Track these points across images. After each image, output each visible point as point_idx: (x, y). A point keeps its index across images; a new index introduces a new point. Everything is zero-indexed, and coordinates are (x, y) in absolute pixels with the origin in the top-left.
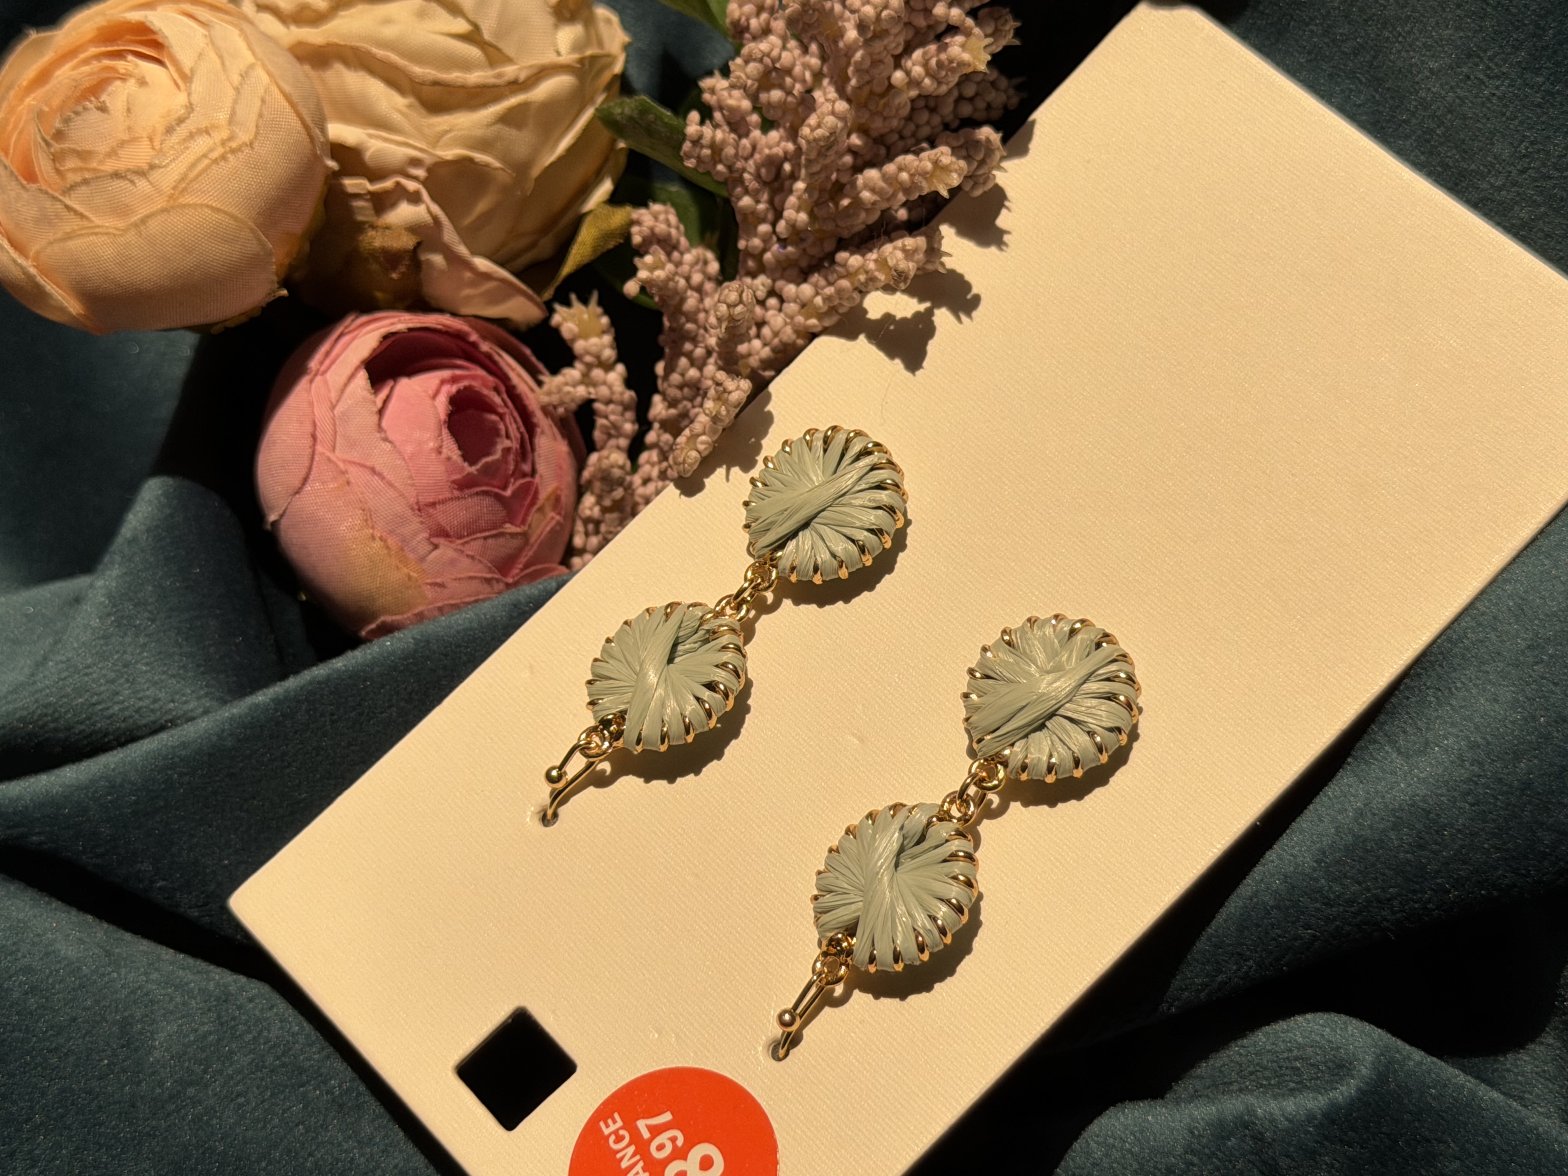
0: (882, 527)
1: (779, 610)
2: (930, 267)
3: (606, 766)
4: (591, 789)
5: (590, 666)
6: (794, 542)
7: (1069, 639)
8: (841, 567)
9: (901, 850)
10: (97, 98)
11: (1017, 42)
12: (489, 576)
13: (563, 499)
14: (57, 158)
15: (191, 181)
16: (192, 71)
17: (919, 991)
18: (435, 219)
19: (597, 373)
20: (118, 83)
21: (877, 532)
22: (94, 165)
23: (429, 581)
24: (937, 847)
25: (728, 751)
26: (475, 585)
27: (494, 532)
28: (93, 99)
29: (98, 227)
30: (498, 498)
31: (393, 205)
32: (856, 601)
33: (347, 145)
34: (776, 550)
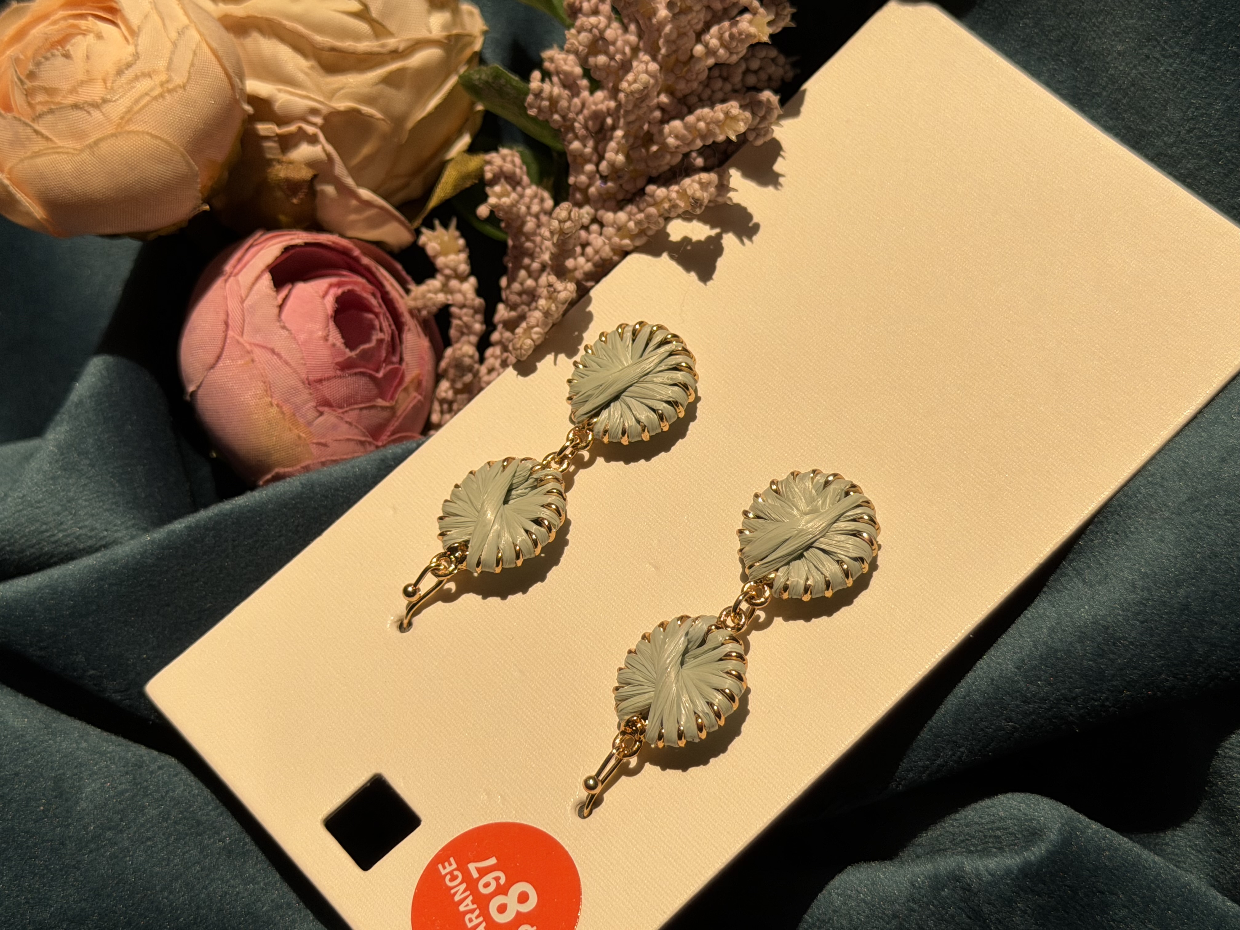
0: (678, 400)
1: (594, 466)
2: (720, 200)
3: (452, 586)
4: (440, 603)
5: (441, 506)
6: (607, 410)
7: (824, 489)
8: (644, 430)
9: (686, 652)
10: (63, 47)
11: (793, 25)
12: (363, 439)
13: (424, 383)
14: (29, 94)
15: (135, 113)
16: (139, 27)
17: (698, 765)
18: (329, 155)
19: (454, 283)
20: (80, 37)
21: (674, 404)
22: (58, 99)
23: (315, 441)
24: (715, 649)
25: (549, 575)
26: (352, 446)
27: (368, 405)
28: (59, 48)
29: (60, 147)
30: (372, 378)
31: (296, 145)
32: (654, 459)
33: (261, 97)
34: (592, 417)
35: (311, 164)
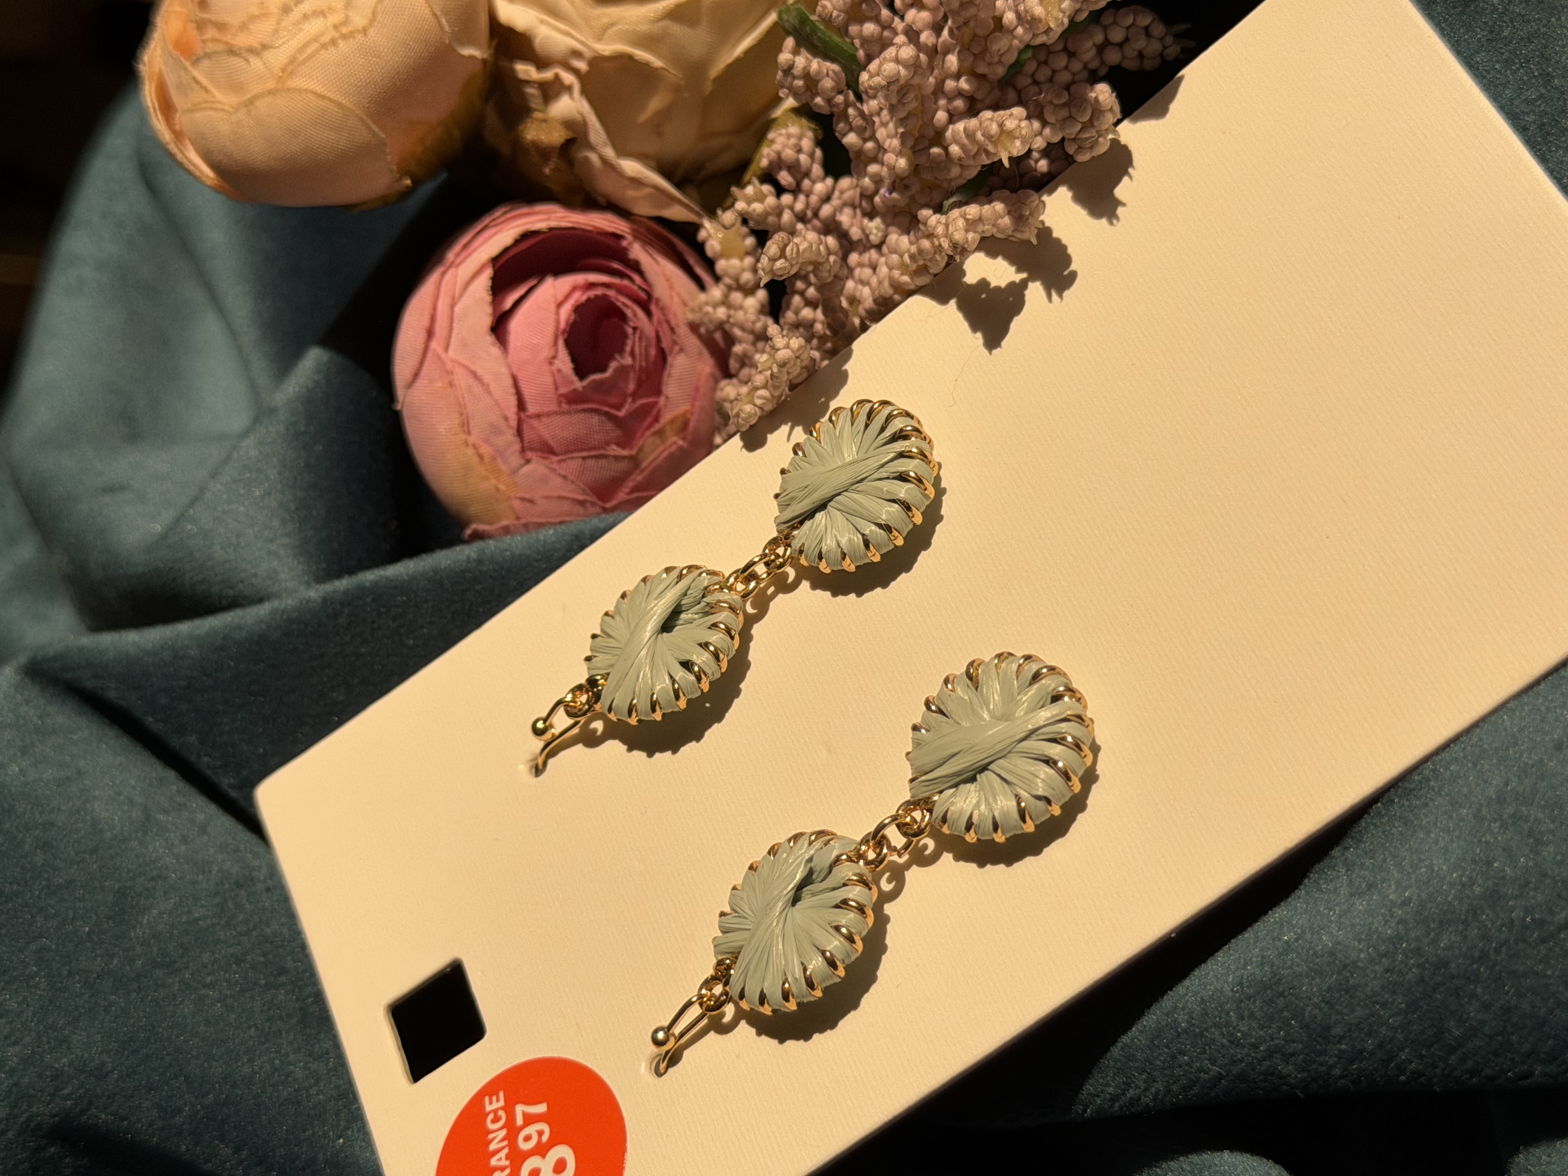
0: (889, 523)
1: (796, 591)
2: (1019, 236)
3: (599, 726)
4: (580, 747)
6: (810, 522)
7: (1029, 685)
9: (804, 884)
14: (201, 28)
15: (300, 64)
18: (583, 113)
19: (737, 296)
21: (887, 528)
22: (226, 37)
23: (518, 495)
24: (834, 889)
25: (708, 734)
26: (566, 506)
27: (595, 453)
29: (218, 102)
30: (610, 417)
31: (555, 97)
32: (868, 596)
33: (517, 30)
34: (794, 528)
35: (569, 124)
